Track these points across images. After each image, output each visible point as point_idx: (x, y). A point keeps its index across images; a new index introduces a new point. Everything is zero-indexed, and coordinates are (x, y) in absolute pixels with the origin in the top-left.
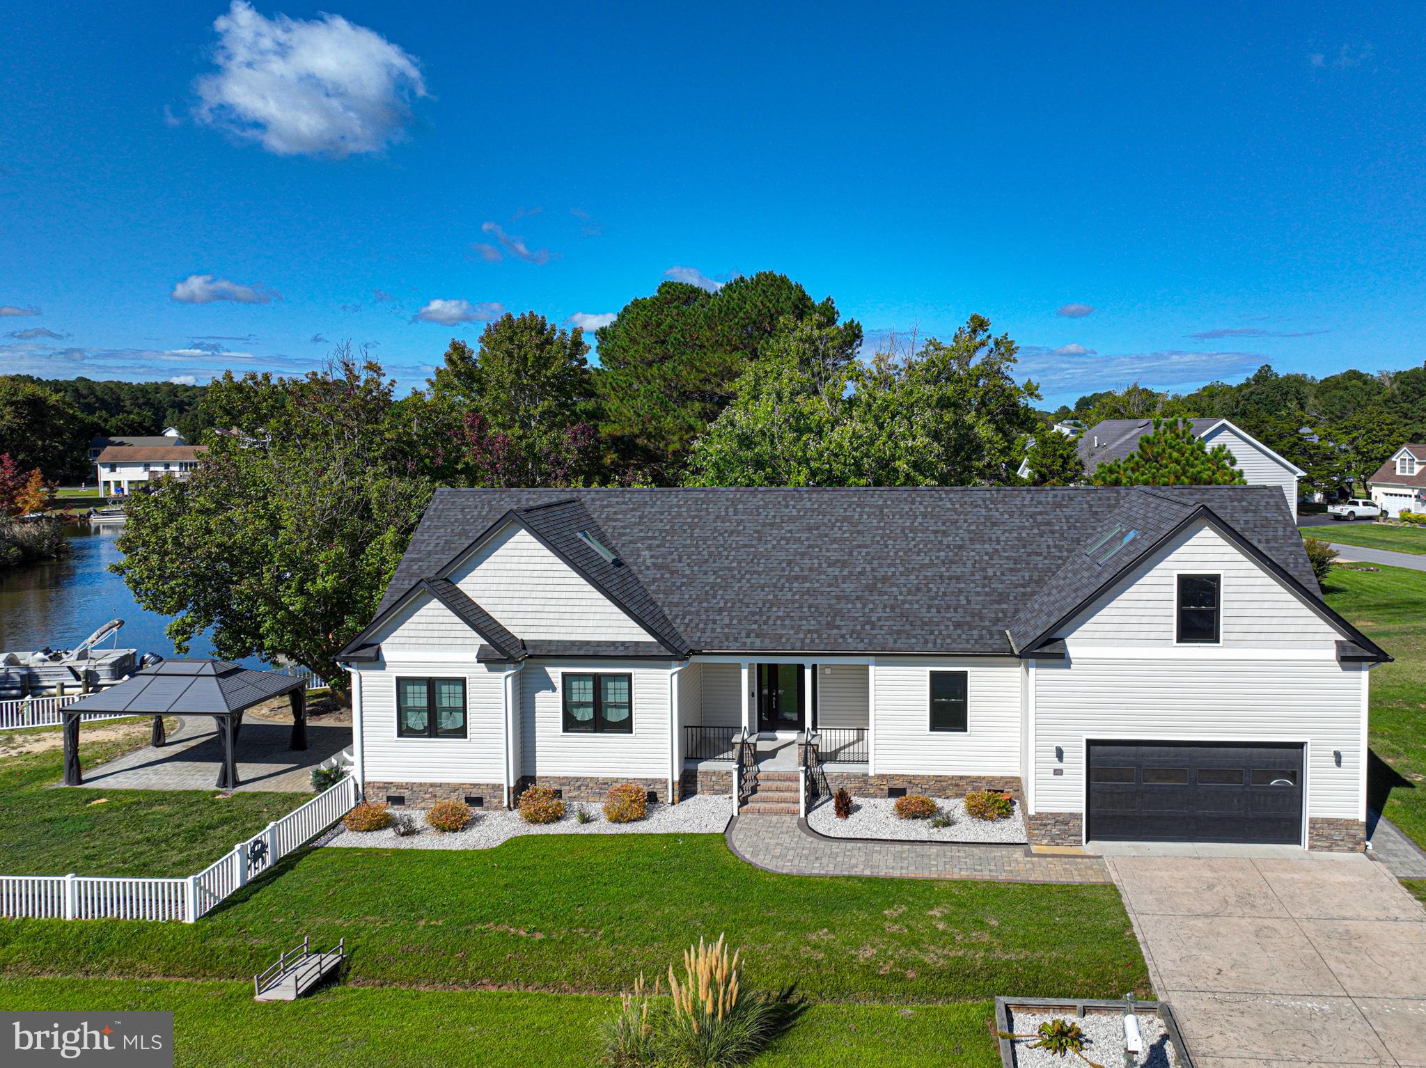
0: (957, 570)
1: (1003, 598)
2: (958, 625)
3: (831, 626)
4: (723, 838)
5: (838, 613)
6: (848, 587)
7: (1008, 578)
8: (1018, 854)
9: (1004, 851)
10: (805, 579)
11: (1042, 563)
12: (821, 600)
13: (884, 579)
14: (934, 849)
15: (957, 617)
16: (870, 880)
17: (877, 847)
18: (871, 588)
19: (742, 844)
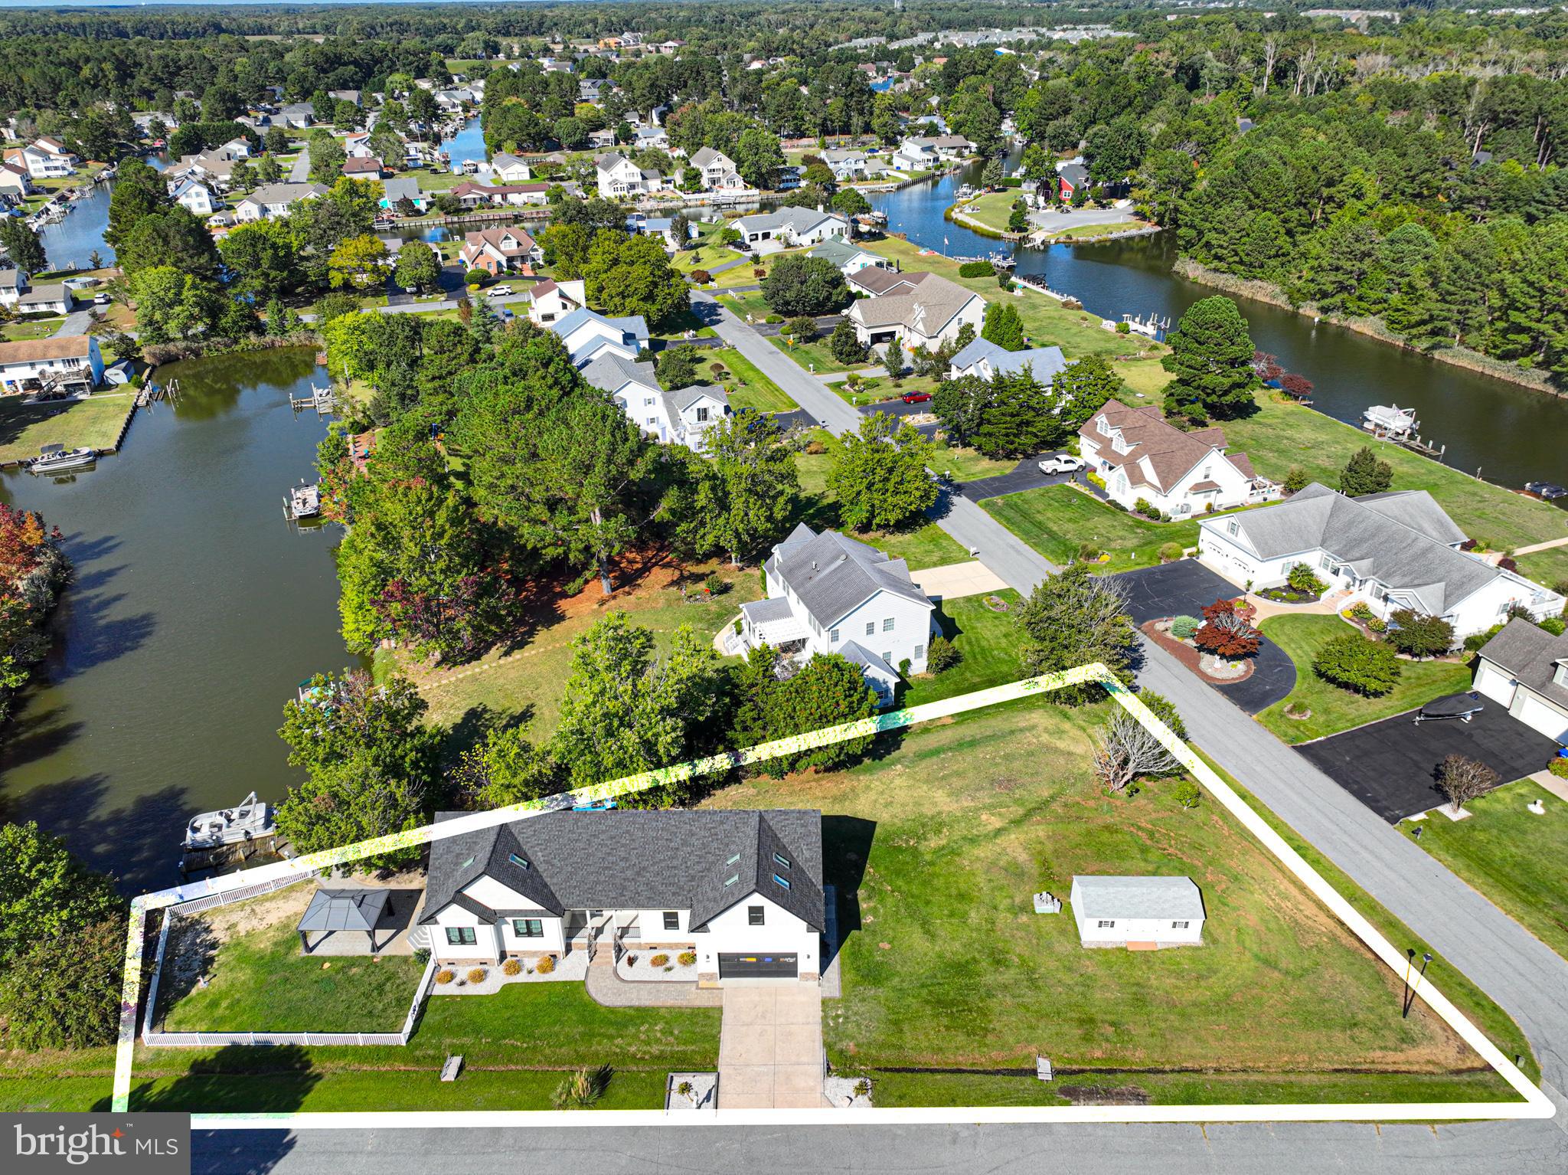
0: (675, 863)
1: (693, 878)
2: (674, 894)
3: (622, 895)
4: (583, 983)
5: (624, 888)
6: (629, 873)
7: (698, 867)
8: (694, 986)
9: (687, 987)
10: (609, 868)
11: (711, 858)
12: (617, 881)
13: (644, 868)
14: (663, 986)
15: (673, 889)
16: (638, 1009)
17: (642, 986)
18: (638, 874)
19: (592, 988)
